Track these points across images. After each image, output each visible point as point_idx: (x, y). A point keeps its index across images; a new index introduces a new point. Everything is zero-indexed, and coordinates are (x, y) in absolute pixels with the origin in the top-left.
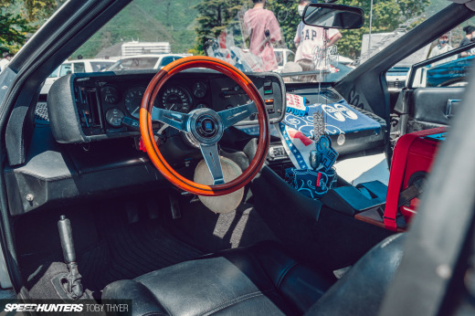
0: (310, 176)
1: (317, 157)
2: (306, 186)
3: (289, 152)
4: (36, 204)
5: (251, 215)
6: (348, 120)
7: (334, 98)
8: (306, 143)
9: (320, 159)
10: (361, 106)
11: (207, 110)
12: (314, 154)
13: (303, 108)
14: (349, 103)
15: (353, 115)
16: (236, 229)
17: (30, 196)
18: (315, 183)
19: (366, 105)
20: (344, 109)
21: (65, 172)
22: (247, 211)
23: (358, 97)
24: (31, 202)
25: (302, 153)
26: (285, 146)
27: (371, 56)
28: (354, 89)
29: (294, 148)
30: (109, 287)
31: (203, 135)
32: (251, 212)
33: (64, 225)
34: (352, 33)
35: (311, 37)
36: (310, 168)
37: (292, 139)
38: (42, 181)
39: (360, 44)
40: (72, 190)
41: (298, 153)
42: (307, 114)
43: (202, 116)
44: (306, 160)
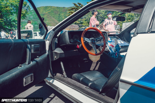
0: (114, 54)
1: (116, 49)
2: (113, 56)
3: (109, 49)
4: (57, 59)
5: (100, 64)
6: (121, 43)
7: (117, 38)
8: (113, 47)
9: (116, 50)
10: (124, 40)
11: (93, 38)
12: (115, 49)
13: (110, 40)
14: (121, 39)
15: (122, 42)
16: (96, 68)
17: (55, 57)
18: (115, 55)
19: (126, 40)
20: (120, 41)
21: (63, 52)
22: (99, 63)
23: (123, 38)
24: (55, 58)
25: (112, 49)
26: (108, 48)
27: (126, 28)
28: (122, 36)
29: (110, 48)
30: (74, 75)
31: (93, 43)
32: (100, 63)
33: (62, 63)
34: (119, 23)
35: (111, 23)
36: (114, 52)
37: (110, 46)
38: (58, 53)
39: (122, 26)
40: (64, 56)
41: (111, 49)
42: (111, 42)
43: (92, 40)
44: (113, 50)
